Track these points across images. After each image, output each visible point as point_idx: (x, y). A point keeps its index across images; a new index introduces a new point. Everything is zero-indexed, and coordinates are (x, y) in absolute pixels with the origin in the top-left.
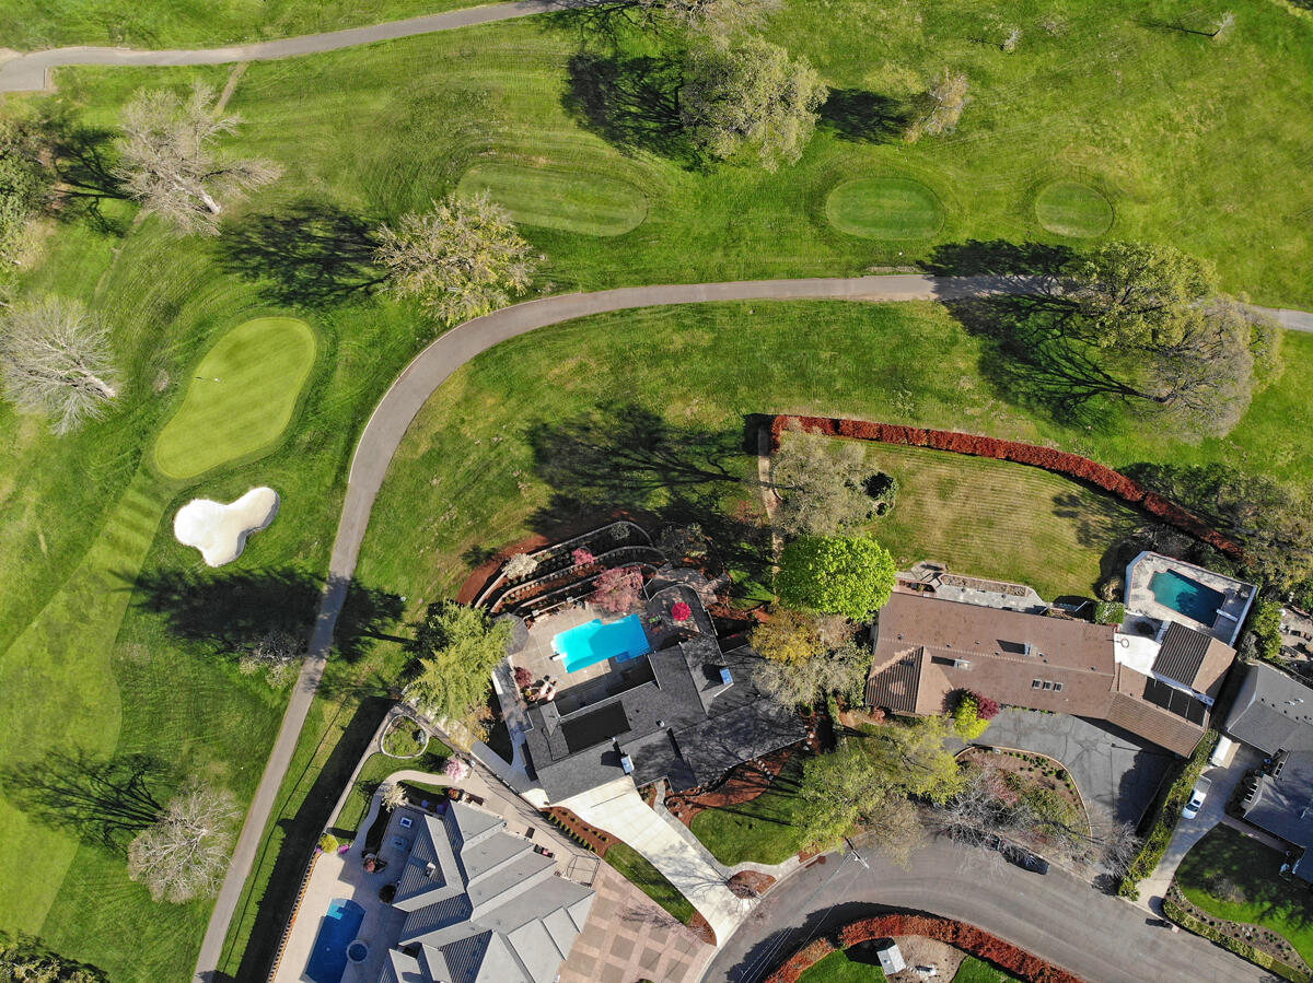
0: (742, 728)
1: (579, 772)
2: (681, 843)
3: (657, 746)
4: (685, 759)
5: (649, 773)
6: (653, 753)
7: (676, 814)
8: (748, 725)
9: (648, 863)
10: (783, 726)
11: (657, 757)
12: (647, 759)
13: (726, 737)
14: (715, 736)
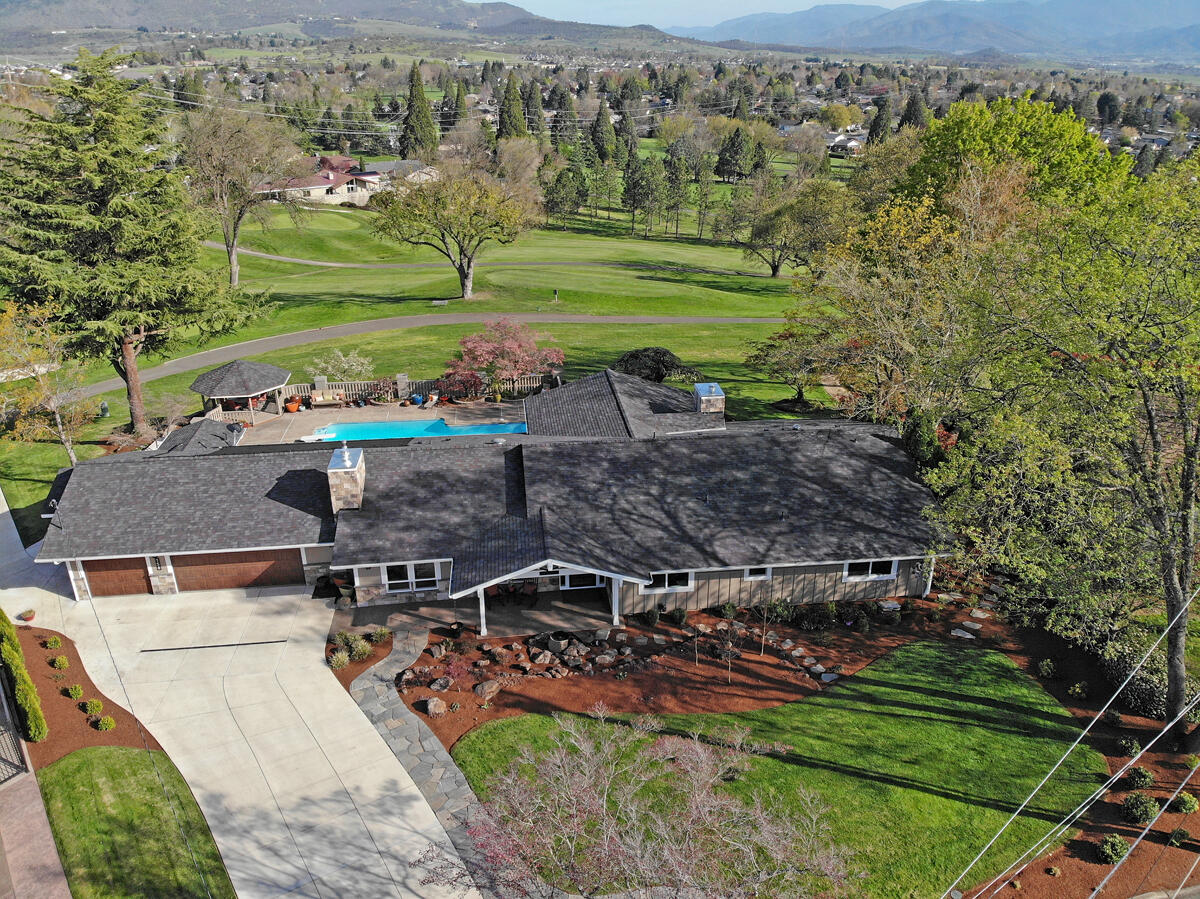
0: (737, 481)
1: (188, 497)
2: (393, 785)
3: (461, 480)
4: (532, 511)
5: (401, 543)
6: (441, 492)
7: (421, 707)
8: (758, 479)
9: (197, 829)
10: (877, 508)
11: (446, 507)
12: (414, 503)
13: (682, 491)
14: (649, 479)
